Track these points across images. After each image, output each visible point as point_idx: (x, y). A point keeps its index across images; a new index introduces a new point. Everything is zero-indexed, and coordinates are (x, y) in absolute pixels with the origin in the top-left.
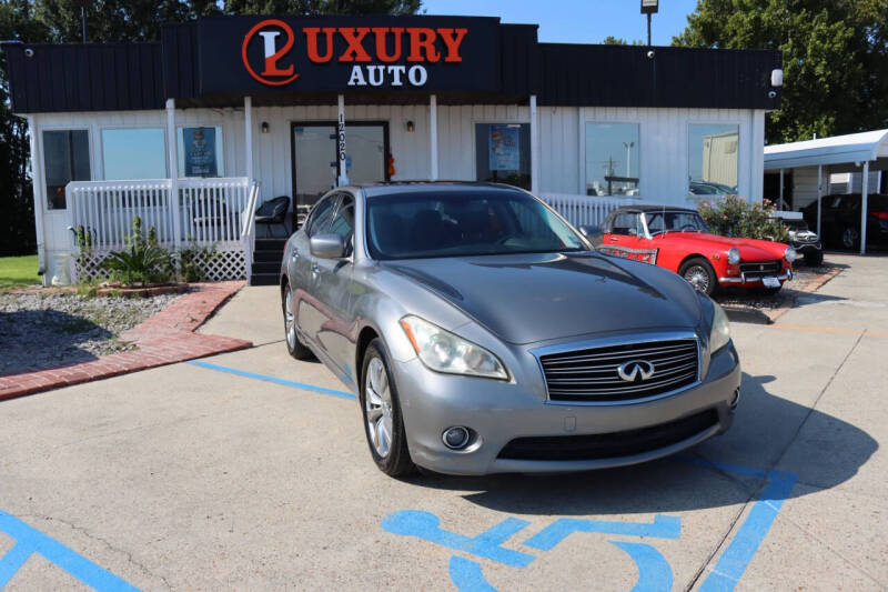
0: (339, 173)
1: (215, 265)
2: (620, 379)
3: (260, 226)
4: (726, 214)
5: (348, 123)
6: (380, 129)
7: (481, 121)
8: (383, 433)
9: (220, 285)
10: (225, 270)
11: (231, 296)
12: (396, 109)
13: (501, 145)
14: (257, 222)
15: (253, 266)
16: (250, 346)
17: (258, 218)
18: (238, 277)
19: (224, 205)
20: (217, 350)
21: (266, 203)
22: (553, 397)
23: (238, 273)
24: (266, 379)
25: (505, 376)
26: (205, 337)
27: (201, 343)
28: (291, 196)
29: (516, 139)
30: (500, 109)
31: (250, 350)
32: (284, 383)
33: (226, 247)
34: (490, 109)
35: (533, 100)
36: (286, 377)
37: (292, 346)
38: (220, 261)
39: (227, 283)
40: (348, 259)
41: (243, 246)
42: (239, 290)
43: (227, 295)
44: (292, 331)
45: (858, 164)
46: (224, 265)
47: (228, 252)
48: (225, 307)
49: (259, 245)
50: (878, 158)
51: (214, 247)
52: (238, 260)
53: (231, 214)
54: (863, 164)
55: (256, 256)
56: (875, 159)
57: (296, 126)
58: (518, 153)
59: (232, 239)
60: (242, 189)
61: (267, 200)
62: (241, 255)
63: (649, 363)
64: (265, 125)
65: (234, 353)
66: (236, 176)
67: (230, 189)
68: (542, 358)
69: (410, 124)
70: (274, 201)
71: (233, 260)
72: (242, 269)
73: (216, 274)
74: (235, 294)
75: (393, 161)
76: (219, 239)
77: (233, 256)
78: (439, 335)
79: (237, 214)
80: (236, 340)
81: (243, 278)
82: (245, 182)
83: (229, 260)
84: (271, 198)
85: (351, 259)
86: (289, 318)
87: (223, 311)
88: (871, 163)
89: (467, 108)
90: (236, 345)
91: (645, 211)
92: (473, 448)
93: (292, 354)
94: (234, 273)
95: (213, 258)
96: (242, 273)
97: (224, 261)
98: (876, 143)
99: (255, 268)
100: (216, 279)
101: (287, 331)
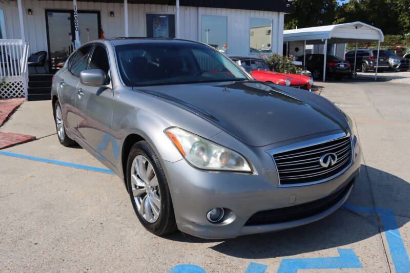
0: (74, 39)
1: (5, 90)
2: (321, 166)
3: (31, 67)
4: (272, 62)
5: (79, 12)
6: (96, 15)
7: (149, 12)
8: (149, 206)
9: (9, 101)
10: (11, 92)
11: (17, 107)
12: (104, 4)
13: (159, 26)
14: (29, 65)
15: (28, 90)
16: (34, 139)
17: (29, 63)
18: (19, 96)
19: (9, 56)
20: (13, 143)
21: (32, 54)
22: (283, 182)
23: (19, 94)
24: (49, 162)
25: (249, 169)
26: (4, 134)
27: (2, 139)
28: (47, 51)
29: (167, 23)
30: (159, 6)
31: (34, 141)
32: (61, 164)
33: (10, 79)
34: (153, 6)
35: (178, 3)
36: (62, 159)
37: (62, 138)
38: (8, 87)
39: (14, 100)
40: (107, 86)
41: (22, 79)
42: (21, 104)
43: (15, 107)
44: (62, 130)
45: (323, 40)
46: (11, 89)
47: (13, 82)
48: (14, 114)
49: (31, 78)
50: (331, 38)
51: (3, 80)
52: (19, 86)
53: (13, 61)
54: (325, 40)
55: (30, 84)
56: (330, 38)
57: (48, 12)
58: (168, 30)
59: (15, 75)
60: (19, 46)
61: (34, 53)
62: (21, 84)
63: (334, 154)
64: (30, 10)
65: (25, 144)
66: (14, 39)
67: (11, 46)
68: (275, 156)
69: (112, 13)
70: (38, 54)
71: (16, 87)
72: (22, 91)
73: (6, 95)
74: (19, 106)
75: (103, 32)
76: (7, 74)
77: (16, 84)
78: (200, 142)
79: (16, 60)
80: (25, 136)
81: (22, 96)
82: (20, 42)
83: (13, 87)
84: (36, 52)
85: (110, 86)
86: (59, 122)
87: (14, 116)
88: (328, 40)
89: (142, 5)
90: (26, 139)
91: (240, 60)
92: (229, 221)
93: (62, 144)
94: (17, 94)
95: (4, 86)
96: (22, 94)
97: (11, 87)
98: (330, 31)
99: (29, 91)
100: (6, 97)
101: (58, 129)
